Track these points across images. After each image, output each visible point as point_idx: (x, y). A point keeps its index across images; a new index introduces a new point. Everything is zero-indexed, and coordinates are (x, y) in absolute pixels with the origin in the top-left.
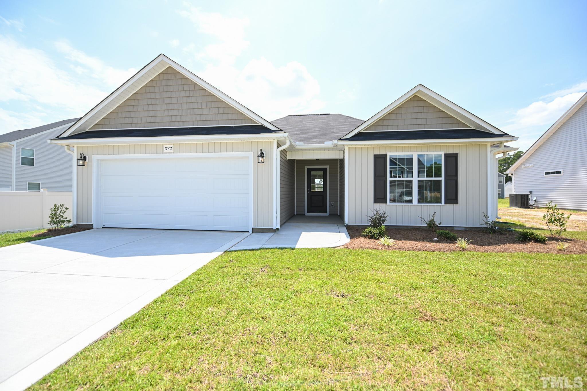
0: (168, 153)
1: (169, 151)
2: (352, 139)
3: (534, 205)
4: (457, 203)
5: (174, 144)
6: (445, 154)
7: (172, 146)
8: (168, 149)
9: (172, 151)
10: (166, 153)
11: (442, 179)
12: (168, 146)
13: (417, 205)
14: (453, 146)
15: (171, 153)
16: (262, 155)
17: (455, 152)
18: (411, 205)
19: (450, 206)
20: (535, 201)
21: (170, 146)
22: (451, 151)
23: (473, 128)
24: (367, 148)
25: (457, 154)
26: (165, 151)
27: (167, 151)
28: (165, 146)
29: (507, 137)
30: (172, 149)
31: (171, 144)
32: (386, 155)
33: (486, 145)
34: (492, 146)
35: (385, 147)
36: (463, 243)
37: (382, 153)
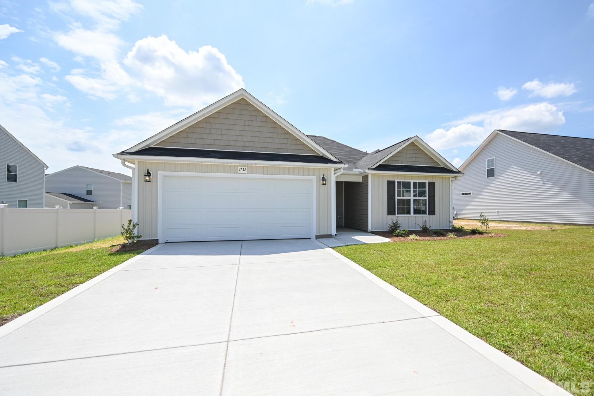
0: (242, 173)
1: (244, 172)
2: (376, 169)
3: (455, 217)
4: (435, 214)
5: (247, 166)
6: (428, 182)
7: (246, 168)
8: (242, 170)
9: (246, 172)
10: (240, 173)
11: (427, 198)
12: (243, 167)
13: (413, 216)
14: (433, 177)
15: (245, 173)
16: (323, 179)
17: (433, 181)
18: (410, 216)
19: (431, 216)
20: (456, 214)
21: (244, 168)
22: (431, 181)
23: (443, 166)
24: (383, 176)
25: (434, 183)
26: (239, 172)
27: (241, 172)
28: (239, 168)
29: (460, 173)
30: (247, 170)
31: (246, 166)
32: (395, 181)
33: (449, 178)
34: (452, 177)
35: (394, 176)
36: (451, 235)
37: (392, 179)
